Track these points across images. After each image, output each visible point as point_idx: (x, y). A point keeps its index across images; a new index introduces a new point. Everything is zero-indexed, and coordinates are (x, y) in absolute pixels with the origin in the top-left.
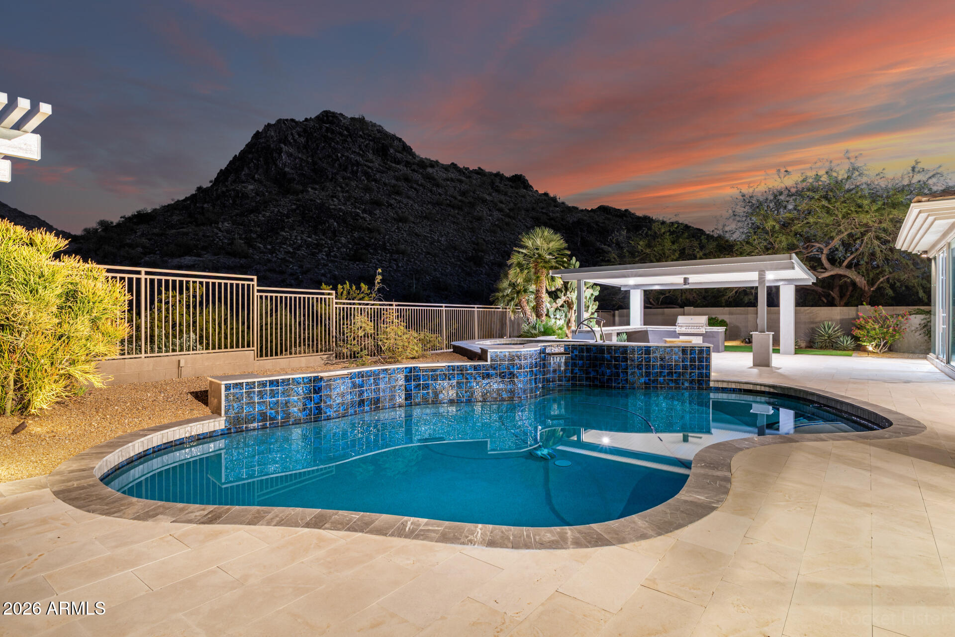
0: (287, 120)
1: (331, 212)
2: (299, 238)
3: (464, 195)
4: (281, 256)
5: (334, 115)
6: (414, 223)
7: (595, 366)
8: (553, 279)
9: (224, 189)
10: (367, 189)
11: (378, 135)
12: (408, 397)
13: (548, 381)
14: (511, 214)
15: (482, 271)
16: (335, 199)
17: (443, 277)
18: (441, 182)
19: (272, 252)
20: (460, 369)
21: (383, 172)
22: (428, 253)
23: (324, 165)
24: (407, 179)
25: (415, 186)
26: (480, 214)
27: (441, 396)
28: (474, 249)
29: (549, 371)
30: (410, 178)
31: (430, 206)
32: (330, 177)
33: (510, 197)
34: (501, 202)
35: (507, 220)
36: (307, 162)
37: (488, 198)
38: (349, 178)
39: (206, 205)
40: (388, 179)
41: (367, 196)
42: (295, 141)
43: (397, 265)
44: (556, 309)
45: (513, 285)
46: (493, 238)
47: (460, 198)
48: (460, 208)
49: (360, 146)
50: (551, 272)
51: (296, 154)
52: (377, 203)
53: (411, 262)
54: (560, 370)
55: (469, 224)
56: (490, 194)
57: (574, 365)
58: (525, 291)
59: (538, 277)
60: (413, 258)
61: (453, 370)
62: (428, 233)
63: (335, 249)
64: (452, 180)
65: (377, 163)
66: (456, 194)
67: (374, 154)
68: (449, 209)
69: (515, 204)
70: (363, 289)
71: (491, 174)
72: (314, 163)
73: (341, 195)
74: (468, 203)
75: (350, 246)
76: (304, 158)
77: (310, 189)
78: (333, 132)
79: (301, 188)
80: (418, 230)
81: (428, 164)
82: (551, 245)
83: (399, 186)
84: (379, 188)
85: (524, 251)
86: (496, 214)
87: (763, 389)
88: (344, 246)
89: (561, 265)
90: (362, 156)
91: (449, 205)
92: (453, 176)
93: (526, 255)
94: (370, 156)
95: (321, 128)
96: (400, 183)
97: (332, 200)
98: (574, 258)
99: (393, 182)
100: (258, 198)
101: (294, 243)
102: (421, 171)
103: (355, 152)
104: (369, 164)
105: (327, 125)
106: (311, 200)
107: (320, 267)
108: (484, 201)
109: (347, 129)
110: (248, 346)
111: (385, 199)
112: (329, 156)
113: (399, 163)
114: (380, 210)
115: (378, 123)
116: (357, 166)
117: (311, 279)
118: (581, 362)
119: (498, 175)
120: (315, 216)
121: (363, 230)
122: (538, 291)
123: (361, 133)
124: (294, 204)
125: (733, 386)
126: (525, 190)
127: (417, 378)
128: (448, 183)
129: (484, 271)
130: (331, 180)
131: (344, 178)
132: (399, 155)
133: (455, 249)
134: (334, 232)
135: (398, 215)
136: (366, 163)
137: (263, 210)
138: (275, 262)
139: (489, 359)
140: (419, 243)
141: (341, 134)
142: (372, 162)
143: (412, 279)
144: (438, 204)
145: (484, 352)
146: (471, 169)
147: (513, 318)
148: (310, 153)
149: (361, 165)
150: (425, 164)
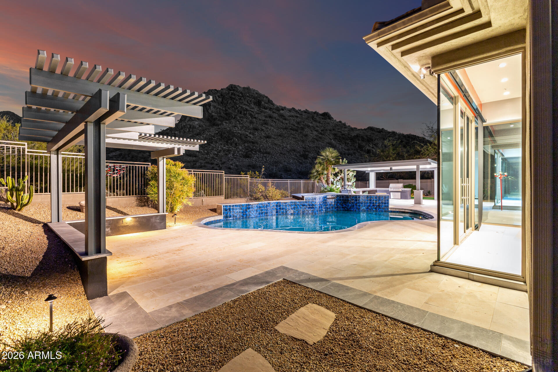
0: (213, 90)
1: (234, 134)
2: (220, 147)
3: (299, 123)
4: (211, 156)
5: (235, 86)
6: (274, 138)
7: (345, 203)
8: (334, 169)
9: (184, 124)
10: (251, 122)
11: (256, 95)
12: (277, 212)
13: (328, 208)
14: (322, 133)
15: (307, 162)
16: (236, 128)
17: (289, 165)
18: (287, 117)
19: (207, 154)
20: (295, 202)
21: (258, 114)
22: (281, 153)
23: (231, 111)
24: (270, 117)
25: (274, 120)
26: (307, 133)
27: (288, 212)
28: (304, 151)
29: (328, 205)
30: (272, 116)
31: (282, 130)
32: (234, 117)
33: (322, 124)
34: (317, 127)
35: (320, 135)
36: (223, 110)
37: (311, 125)
38: (242, 117)
39: (176, 132)
40: (262, 117)
41: (251, 126)
42: (217, 100)
43: (266, 159)
44: (337, 181)
45: (317, 171)
46: (313, 145)
47: (296, 125)
48: (297, 130)
49: (247, 101)
50: (332, 166)
51: (218, 106)
52: (256, 129)
53: (273, 158)
54: (332, 204)
55: (301, 138)
56: (312, 123)
57: (338, 202)
58: (322, 174)
59: (327, 168)
60: (274, 156)
61: (292, 203)
62: (281, 143)
63: (236, 152)
64: (293, 116)
65: (256, 109)
66: (295, 123)
67: (254, 105)
68: (291, 131)
69: (324, 128)
70: (257, 174)
71: (312, 112)
72: (226, 110)
73: (239, 125)
74: (301, 128)
75: (244, 150)
76: (221, 108)
77: (224, 123)
78: (234, 95)
79: (220, 123)
80: (276, 142)
81: (280, 109)
82: (333, 155)
83: (267, 121)
84: (257, 122)
85: (322, 157)
86: (315, 133)
87: (408, 211)
88: (241, 151)
89: (337, 163)
90: (249, 106)
91: (291, 129)
92: (293, 114)
93: (322, 159)
94: (253, 106)
95: (229, 93)
96: (267, 119)
97: (235, 128)
98: (345, 159)
99: (264, 118)
100: (200, 128)
101: (217, 149)
102: (277, 112)
103: (245, 104)
104: (252, 110)
105: (232, 92)
106: (225, 128)
107: (230, 161)
108: (308, 126)
109: (241, 93)
110: (222, 195)
111: (260, 127)
112: (233, 107)
113: (266, 109)
114: (258, 133)
115: (256, 90)
116: (246, 111)
117: (226, 167)
118: (340, 201)
119: (315, 113)
120: (227, 136)
121: (250, 142)
122: (327, 174)
123: (248, 95)
124: (217, 130)
125: (397, 210)
126: (329, 120)
127: (280, 206)
128: (291, 118)
129: (308, 162)
130: (234, 118)
131: (240, 117)
132: (266, 105)
133: (294, 151)
134: (236, 144)
135: (266, 135)
136: (251, 109)
137: (203, 134)
138: (209, 159)
139: (305, 199)
140: (276, 148)
141: (238, 96)
142: (253, 108)
143: (273, 166)
144: (286, 128)
145: (303, 197)
146: (302, 110)
147: (318, 185)
148: (224, 106)
149: (248, 111)
150: (279, 109)
